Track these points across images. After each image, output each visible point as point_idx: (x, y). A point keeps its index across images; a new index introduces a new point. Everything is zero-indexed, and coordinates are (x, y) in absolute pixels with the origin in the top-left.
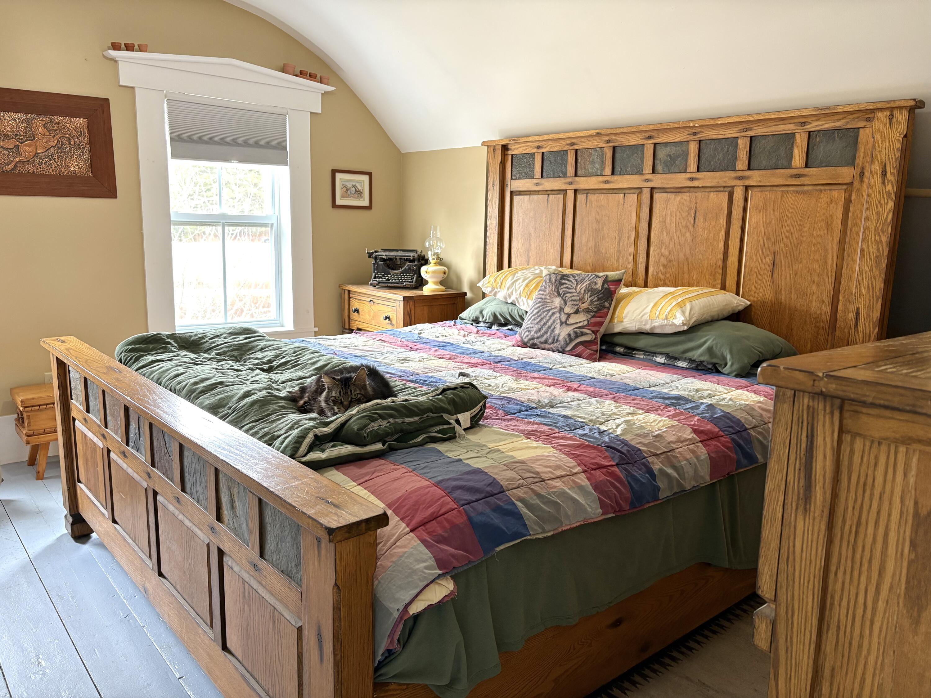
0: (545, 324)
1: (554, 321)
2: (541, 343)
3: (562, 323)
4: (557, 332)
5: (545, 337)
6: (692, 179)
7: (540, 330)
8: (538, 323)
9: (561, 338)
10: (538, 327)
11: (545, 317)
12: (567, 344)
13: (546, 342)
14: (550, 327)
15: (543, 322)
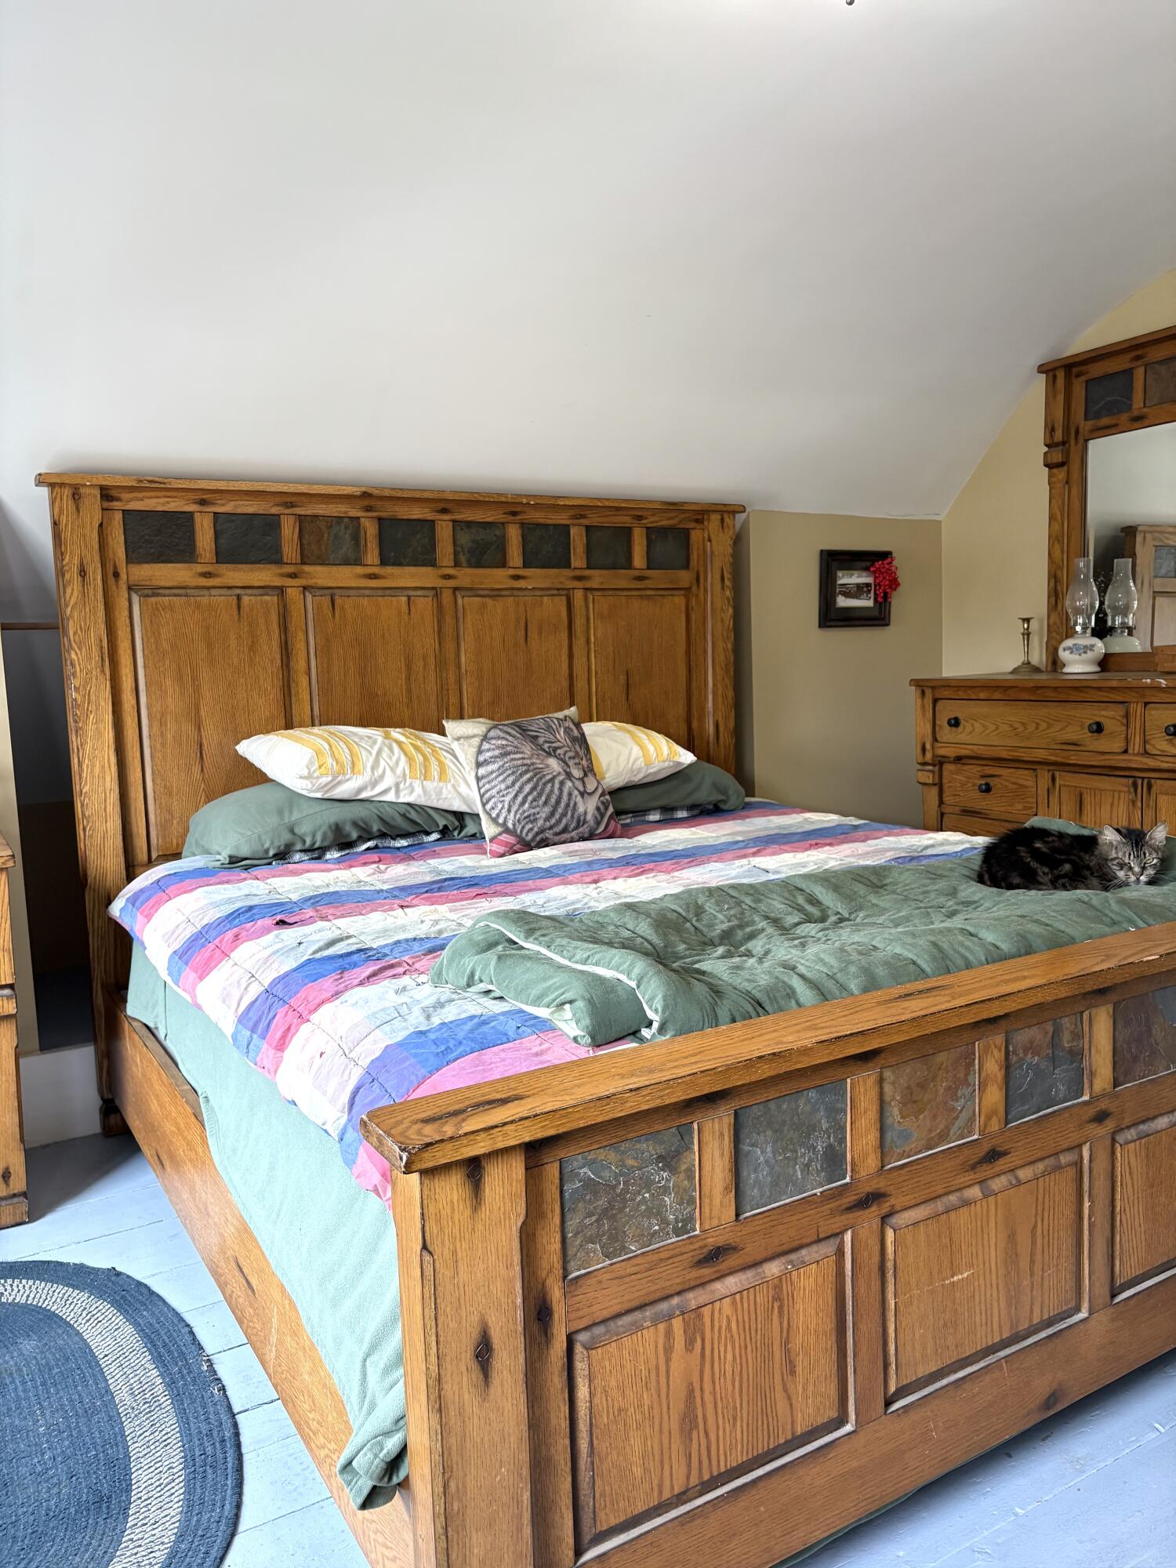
0: (558, 802)
1: (570, 794)
2: (557, 834)
3: (582, 794)
4: (581, 809)
5: (564, 821)
6: (517, 577)
7: (552, 814)
8: (545, 803)
9: (589, 817)
10: (547, 810)
11: (552, 791)
12: (598, 823)
13: (565, 830)
14: (568, 805)
15: (553, 801)
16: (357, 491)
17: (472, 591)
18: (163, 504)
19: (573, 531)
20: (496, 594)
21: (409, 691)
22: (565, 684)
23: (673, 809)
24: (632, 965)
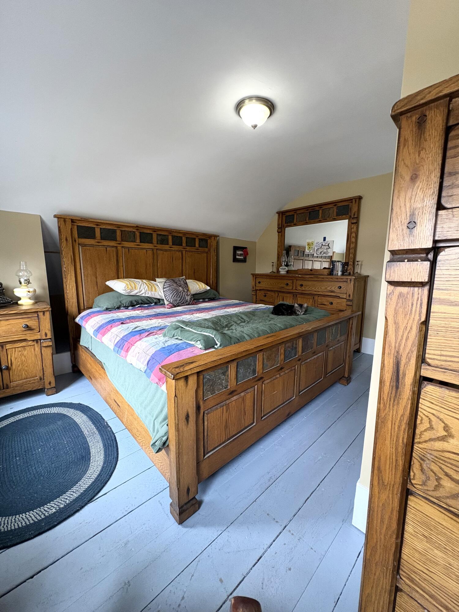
0: (182, 297)
1: (184, 295)
2: (181, 304)
3: (187, 295)
4: (187, 298)
5: (183, 301)
6: (170, 247)
7: (181, 299)
8: (179, 297)
9: (188, 300)
10: (179, 299)
11: (180, 295)
12: (190, 302)
13: (183, 303)
14: (184, 298)
15: (181, 296)
16: (135, 225)
17: (161, 250)
18: (88, 225)
19: (183, 238)
20: (166, 251)
21: (146, 271)
22: (181, 271)
23: (205, 299)
24: (213, 332)
